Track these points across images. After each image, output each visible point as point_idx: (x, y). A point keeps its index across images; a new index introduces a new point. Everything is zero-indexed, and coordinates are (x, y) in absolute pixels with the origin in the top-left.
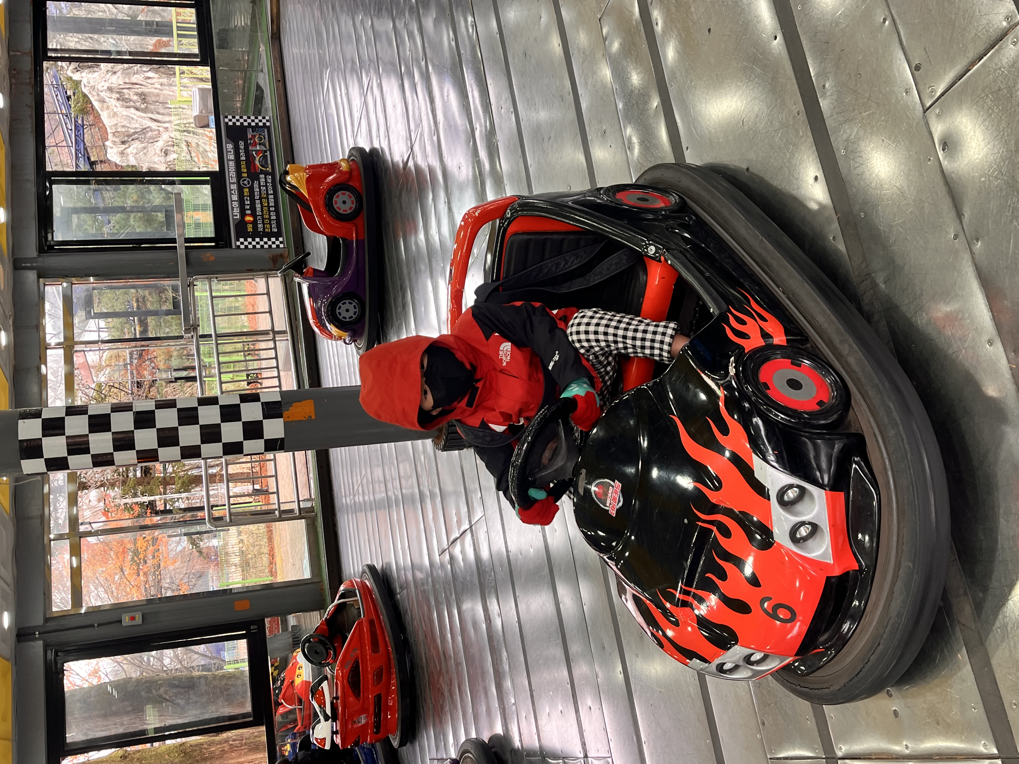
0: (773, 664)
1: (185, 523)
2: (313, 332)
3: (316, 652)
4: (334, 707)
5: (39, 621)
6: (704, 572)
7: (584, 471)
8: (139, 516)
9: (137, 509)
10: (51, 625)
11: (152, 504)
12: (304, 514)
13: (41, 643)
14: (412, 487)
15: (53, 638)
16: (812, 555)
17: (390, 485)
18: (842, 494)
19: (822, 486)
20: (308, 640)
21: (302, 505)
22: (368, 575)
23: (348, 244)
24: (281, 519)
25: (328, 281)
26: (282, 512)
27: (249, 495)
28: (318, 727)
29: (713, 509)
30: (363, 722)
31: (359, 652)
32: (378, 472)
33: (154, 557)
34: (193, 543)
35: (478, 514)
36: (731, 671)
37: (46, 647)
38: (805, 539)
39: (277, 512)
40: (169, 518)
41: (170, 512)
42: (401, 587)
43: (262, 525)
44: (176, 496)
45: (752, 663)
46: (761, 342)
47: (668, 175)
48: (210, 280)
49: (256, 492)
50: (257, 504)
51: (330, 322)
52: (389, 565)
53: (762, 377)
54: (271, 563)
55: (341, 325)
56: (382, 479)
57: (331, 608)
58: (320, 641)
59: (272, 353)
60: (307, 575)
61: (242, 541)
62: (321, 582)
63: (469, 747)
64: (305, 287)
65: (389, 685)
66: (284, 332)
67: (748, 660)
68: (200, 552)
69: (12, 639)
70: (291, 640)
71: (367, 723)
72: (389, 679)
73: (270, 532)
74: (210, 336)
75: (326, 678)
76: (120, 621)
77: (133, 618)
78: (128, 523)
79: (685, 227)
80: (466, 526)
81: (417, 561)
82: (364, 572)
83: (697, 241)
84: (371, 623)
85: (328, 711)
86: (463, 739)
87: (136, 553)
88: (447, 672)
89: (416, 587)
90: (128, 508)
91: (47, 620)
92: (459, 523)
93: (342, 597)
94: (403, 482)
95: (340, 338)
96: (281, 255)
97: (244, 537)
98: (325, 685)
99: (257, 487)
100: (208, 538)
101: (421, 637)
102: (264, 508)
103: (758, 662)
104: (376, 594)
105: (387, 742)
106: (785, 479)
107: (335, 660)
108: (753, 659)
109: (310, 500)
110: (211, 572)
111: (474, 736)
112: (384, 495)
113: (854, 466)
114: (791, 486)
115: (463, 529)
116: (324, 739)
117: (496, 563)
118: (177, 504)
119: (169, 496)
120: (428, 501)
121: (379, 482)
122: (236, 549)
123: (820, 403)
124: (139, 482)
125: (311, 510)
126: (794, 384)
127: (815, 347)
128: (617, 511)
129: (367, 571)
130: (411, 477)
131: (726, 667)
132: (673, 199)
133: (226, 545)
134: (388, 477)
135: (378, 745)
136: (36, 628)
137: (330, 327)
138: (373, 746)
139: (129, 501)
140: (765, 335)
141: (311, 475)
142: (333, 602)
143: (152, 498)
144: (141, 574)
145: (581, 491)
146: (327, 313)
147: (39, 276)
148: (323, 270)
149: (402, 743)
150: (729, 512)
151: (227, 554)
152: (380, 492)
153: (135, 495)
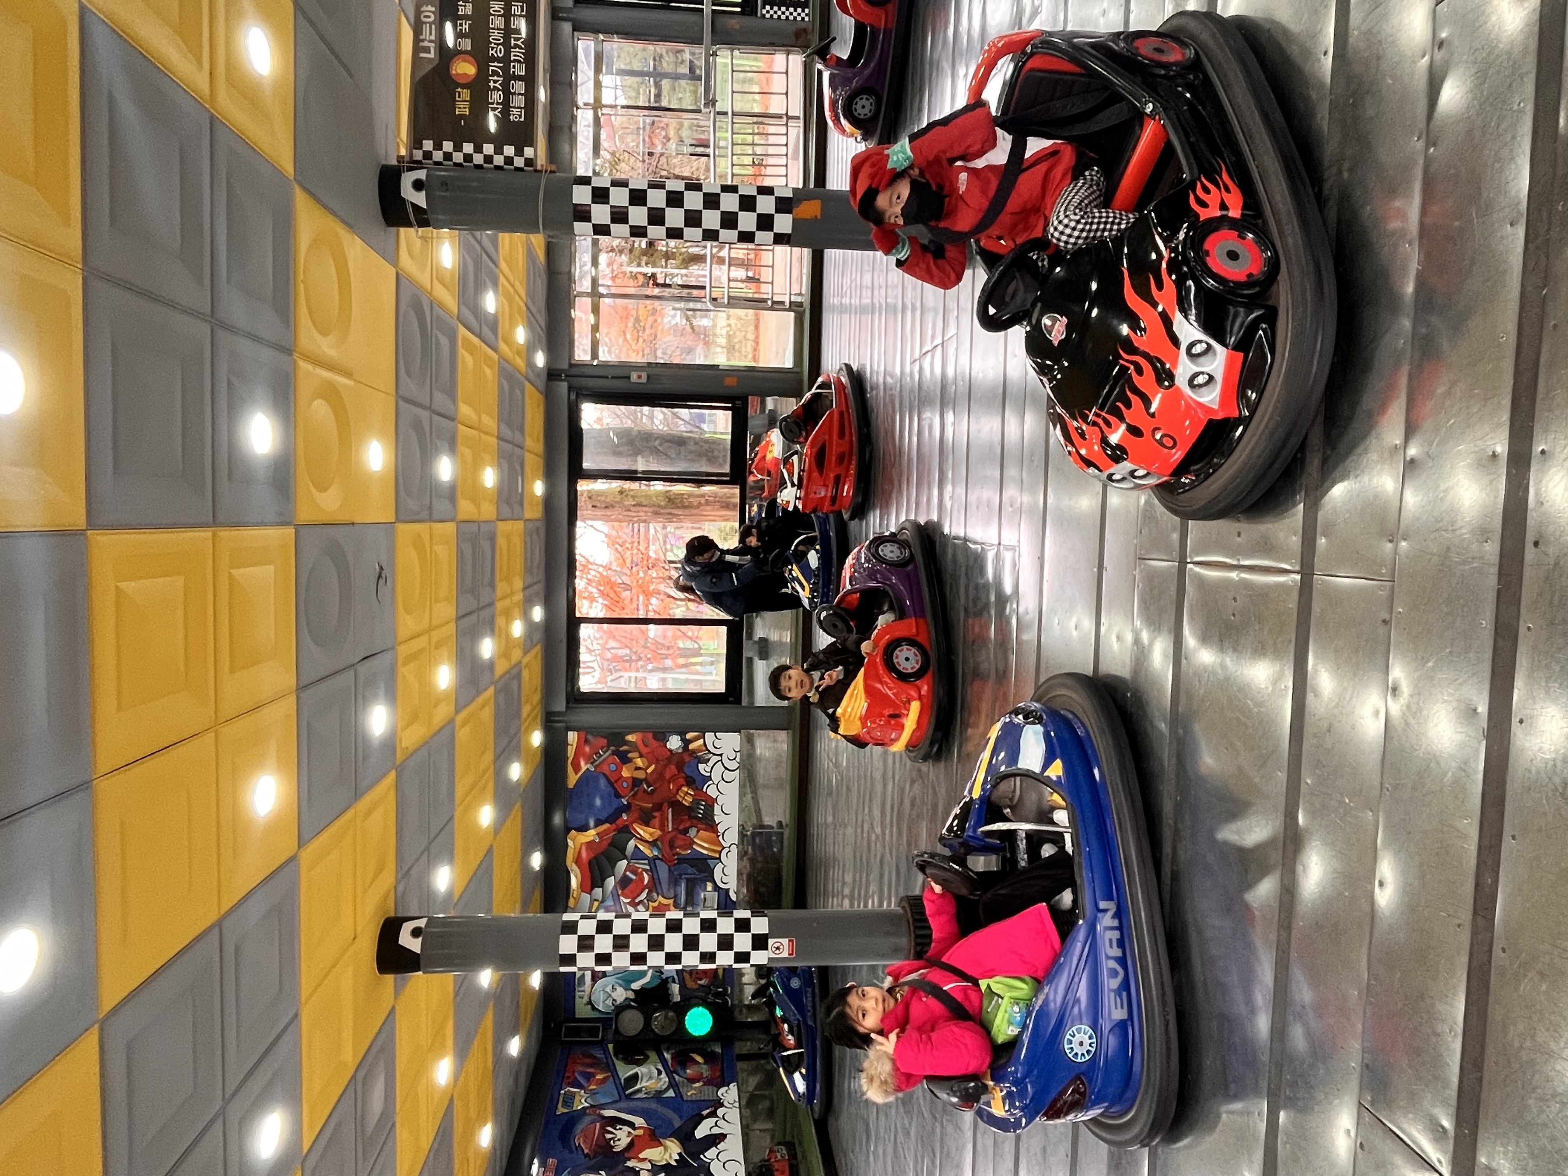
0: (1152, 481)
1: (681, 298)
2: (826, 123)
3: (791, 431)
4: (800, 478)
5: (565, 366)
6: (1116, 400)
7: (1039, 305)
8: (642, 286)
9: (641, 279)
10: (574, 371)
11: (654, 276)
12: (794, 306)
13: (565, 384)
14: (896, 297)
15: (576, 381)
16: (1201, 400)
17: (876, 292)
18: (1242, 355)
19: (1225, 345)
20: (785, 419)
21: (793, 299)
22: (844, 373)
23: (874, 32)
24: (772, 309)
25: (849, 72)
26: (774, 302)
27: (742, 281)
28: (785, 492)
29: (1133, 350)
30: (823, 494)
31: (827, 437)
32: (867, 278)
33: (652, 327)
34: (688, 319)
35: (952, 331)
36: (1118, 481)
37: (570, 388)
38: (1200, 386)
39: (769, 302)
40: (667, 292)
41: (669, 286)
42: (872, 389)
43: (751, 312)
44: (676, 271)
45: (1135, 477)
46: (1218, 213)
47: (1192, 25)
48: (732, 50)
49: (749, 279)
50: (748, 291)
51: (845, 117)
52: (864, 365)
53: (1206, 246)
54: (755, 350)
55: (855, 122)
56: (870, 285)
57: (808, 395)
58: (796, 423)
59: (783, 140)
60: (789, 364)
61: (729, 325)
62: (800, 373)
63: (907, 525)
64: (826, 76)
65: (848, 470)
66: (798, 118)
67: (1132, 473)
68: (692, 328)
69: (544, 377)
70: (766, 422)
71: (825, 496)
72: (850, 463)
73: (757, 320)
74: (726, 113)
75: (796, 452)
76: (629, 378)
77: (640, 377)
78: (632, 291)
79: (1189, 87)
80: (939, 341)
81: (889, 368)
82: (841, 369)
83: (1195, 102)
84: (841, 414)
85: (796, 481)
86: (903, 518)
87: (637, 320)
88: (900, 465)
89: (885, 389)
90: (634, 277)
91: (571, 366)
92: (933, 337)
93: (819, 387)
94: (889, 290)
95: (852, 135)
96: (805, 30)
97: (732, 321)
98: (795, 458)
99: (750, 274)
100: (701, 317)
101: (882, 433)
102: (756, 296)
103: (1140, 478)
104: (849, 390)
105: (839, 515)
106: (1199, 335)
107: (806, 439)
108: (1136, 474)
109: (800, 294)
110: (700, 349)
111: (912, 517)
112: (869, 301)
113: (1261, 332)
114: (1200, 342)
115: (935, 344)
116: (788, 502)
117: (959, 378)
118: (675, 279)
119: (670, 271)
120: (909, 313)
121: (867, 288)
122: (724, 332)
123: (1250, 275)
124: (644, 253)
125: (800, 304)
126: (1233, 256)
127: (1265, 223)
128: (1060, 342)
129: (844, 368)
130: (897, 287)
131: (1114, 477)
132: (1190, 53)
133: (714, 326)
134: (876, 285)
135: (831, 516)
136: (563, 370)
137: (843, 121)
138: (827, 517)
139: (636, 270)
140: (1223, 206)
141: (805, 271)
142: (810, 390)
143: (654, 270)
144: (641, 340)
145: (1034, 322)
146: (843, 107)
147: (574, 30)
148: (845, 58)
149: (852, 518)
150: (1146, 356)
151: (715, 335)
152: (867, 298)
153: (639, 265)
